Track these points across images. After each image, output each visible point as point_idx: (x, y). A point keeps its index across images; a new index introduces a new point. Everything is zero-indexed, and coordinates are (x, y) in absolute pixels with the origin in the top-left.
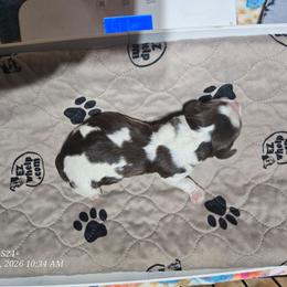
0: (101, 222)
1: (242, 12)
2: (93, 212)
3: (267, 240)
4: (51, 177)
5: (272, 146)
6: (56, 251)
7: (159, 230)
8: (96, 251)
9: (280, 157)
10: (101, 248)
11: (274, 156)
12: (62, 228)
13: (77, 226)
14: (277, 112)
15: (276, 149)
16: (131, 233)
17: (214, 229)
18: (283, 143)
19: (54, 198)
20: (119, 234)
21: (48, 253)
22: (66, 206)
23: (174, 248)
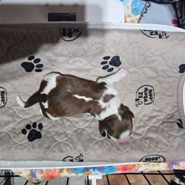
0: (39, 130)
1: (129, 16)
2: (35, 124)
3: (133, 145)
4: (11, 102)
5: (142, 94)
6: (10, 146)
7: (72, 137)
8: (33, 147)
9: (146, 100)
10: (36, 145)
11: (142, 99)
12: (14, 133)
13: (24, 132)
14: (144, 74)
15: (144, 95)
16: (56, 138)
17: (104, 138)
18: (148, 92)
19: (11, 115)
20: (48, 138)
21: (4, 146)
22: (18, 120)
23: (80, 147)
